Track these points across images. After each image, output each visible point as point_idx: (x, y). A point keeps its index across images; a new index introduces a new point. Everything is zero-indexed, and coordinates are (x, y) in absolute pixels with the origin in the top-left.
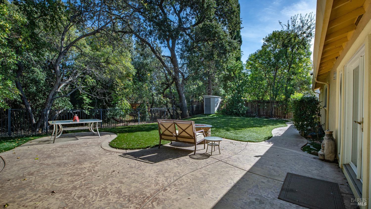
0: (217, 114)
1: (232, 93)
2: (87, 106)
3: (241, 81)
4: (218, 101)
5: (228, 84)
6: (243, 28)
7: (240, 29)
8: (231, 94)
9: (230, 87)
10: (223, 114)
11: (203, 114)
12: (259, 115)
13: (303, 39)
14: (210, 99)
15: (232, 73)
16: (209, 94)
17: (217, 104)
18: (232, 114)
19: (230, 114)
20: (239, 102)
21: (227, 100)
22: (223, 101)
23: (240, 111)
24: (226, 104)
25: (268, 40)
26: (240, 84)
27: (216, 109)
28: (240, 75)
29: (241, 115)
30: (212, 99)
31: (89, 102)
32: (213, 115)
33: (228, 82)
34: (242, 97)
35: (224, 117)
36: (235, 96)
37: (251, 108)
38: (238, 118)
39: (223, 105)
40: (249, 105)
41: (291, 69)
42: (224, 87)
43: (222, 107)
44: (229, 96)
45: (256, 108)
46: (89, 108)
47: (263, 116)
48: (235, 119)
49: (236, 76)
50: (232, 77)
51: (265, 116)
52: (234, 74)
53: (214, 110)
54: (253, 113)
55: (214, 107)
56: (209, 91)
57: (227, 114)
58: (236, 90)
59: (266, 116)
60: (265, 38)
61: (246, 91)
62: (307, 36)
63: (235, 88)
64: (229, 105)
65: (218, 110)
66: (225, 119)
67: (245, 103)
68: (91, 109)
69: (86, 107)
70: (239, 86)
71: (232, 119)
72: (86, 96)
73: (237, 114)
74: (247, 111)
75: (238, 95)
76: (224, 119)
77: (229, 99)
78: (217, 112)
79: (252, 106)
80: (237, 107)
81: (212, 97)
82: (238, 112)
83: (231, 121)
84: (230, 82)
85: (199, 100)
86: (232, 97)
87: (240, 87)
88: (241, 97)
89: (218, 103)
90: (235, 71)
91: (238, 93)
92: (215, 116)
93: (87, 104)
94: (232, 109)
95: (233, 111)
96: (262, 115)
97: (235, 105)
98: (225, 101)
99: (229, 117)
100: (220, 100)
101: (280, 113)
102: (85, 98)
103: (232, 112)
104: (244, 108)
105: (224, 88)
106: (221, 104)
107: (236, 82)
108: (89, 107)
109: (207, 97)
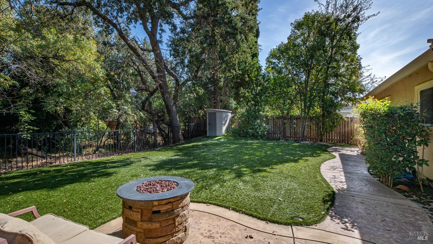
0: (226, 136)
1: (247, 104)
2: (27, 126)
3: (259, 88)
4: (227, 116)
5: (240, 92)
6: (262, 9)
7: (257, 10)
8: (245, 106)
9: (244, 97)
10: (234, 136)
11: (206, 137)
12: (285, 137)
13: (347, 26)
14: (215, 113)
15: (246, 76)
16: (215, 107)
17: (226, 121)
18: (246, 136)
19: (244, 136)
20: (256, 118)
21: (239, 115)
22: (233, 117)
23: (259, 132)
24: (239, 121)
25: (299, 26)
26: (258, 92)
27: (224, 128)
28: (257, 79)
29: (259, 138)
30: (218, 115)
31: (31, 120)
32: (220, 137)
33: (241, 89)
34: (261, 110)
35: (236, 141)
36: (251, 110)
37: (274, 127)
38: (255, 143)
39: (233, 123)
40: (271, 122)
41: (330, 69)
42: (235, 97)
43: (233, 127)
44: (243, 109)
45: (280, 127)
46: (29, 129)
47: (290, 138)
48: (251, 144)
49: (252, 80)
50: (247, 82)
51: (292, 138)
52: (249, 77)
53: (222, 129)
54: (276, 134)
55: (222, 125)
56: (215, 103)
57: (239, 135)
58: (253, 101)
59: (295, 138)
60: (293, 22)
61: (267, 102)
62: (353, 22)
63: (251, 98)
64: (243, 123)
65: (227, 130)
66: (236, 144)
67: (265, 119)
68: (33, 130)
69: (24, 128)
70: (257, 94)
71: (247, 144)
72: (25, 111)
73: (254, 137)
74: (268, 131)
75: (255, 108)
76: (235, 146)
77: (243, 115)
78: (226, 133)
79: (275, 124)
80: (254, 125)
81: (218, 111)
82: (256, 133)
83: (246, 149)
84: (244, 88)
85: (199, 115)
86: (247, 111)
87: (258, 97)
88: (259, 111)
89: (227, 119)
90: (251, 73)
91: (255, 105)
92: (223, 140)
93: (26, 122)
94: (246, 128)
95: (249, 132)
96: (288, 137)
97: (251, 122)
98: (236, 117)
99: (243, 141)
100: (230, 115)
101: (313, 133)
102: (22, 113)
103: (247, 133)
104: (265, 128)
105: (235, 99)
106: (232, 121)
107: (252, 89)
108: (29, 127)
109: (211, 111)
